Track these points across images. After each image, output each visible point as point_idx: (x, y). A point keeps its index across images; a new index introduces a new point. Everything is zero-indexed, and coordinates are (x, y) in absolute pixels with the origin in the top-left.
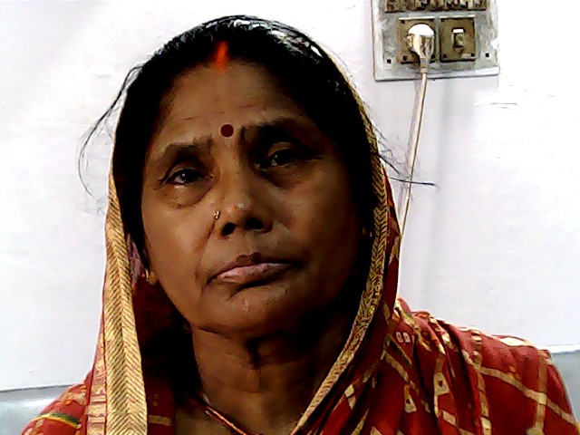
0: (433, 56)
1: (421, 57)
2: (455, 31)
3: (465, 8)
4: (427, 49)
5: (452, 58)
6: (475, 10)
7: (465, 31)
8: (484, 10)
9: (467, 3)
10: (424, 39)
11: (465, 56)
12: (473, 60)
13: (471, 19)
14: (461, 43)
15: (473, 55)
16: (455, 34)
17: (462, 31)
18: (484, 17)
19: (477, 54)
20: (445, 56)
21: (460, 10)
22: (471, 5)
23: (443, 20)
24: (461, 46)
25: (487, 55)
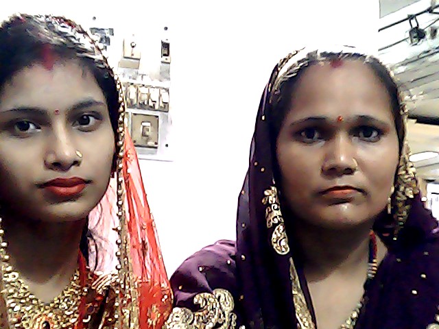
3: (153, 108)
5: (140, 144)
6: (160, 111)
7: (151, 125)
8: (167, 112)
9: (154, 105)
11: (151, 143)
12: (156, 148)
13: (157, 117)
14: (147, 133)
15: (156, 143)
16: (144, 127)
17: (148, 124)
18: (167, 117)
19: (159, 143)
20: (135, 142)
21: (149, 109)
22: (157, 107)
23: (135, 114)
24: (147, 136)
25: (167, 145)
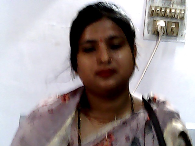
0: (164, 33)
1: (160, 33)
2: (172, 26)
4: (162, 31)
5: (170, 35)
6: (180, 20)
8: (183, 20)
9: (177, 17)
10: (161, 27)
11: (174, 35)
12: (177, 37)
13: (178, 23)
14: (173, 30)
15: (177, 35)
16: (172, 27)
18: (183, 23)
21: (175, 19)
23: (169, 22)
24: (173, 32)
25: (182, 35)
